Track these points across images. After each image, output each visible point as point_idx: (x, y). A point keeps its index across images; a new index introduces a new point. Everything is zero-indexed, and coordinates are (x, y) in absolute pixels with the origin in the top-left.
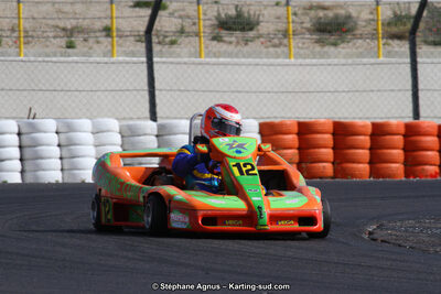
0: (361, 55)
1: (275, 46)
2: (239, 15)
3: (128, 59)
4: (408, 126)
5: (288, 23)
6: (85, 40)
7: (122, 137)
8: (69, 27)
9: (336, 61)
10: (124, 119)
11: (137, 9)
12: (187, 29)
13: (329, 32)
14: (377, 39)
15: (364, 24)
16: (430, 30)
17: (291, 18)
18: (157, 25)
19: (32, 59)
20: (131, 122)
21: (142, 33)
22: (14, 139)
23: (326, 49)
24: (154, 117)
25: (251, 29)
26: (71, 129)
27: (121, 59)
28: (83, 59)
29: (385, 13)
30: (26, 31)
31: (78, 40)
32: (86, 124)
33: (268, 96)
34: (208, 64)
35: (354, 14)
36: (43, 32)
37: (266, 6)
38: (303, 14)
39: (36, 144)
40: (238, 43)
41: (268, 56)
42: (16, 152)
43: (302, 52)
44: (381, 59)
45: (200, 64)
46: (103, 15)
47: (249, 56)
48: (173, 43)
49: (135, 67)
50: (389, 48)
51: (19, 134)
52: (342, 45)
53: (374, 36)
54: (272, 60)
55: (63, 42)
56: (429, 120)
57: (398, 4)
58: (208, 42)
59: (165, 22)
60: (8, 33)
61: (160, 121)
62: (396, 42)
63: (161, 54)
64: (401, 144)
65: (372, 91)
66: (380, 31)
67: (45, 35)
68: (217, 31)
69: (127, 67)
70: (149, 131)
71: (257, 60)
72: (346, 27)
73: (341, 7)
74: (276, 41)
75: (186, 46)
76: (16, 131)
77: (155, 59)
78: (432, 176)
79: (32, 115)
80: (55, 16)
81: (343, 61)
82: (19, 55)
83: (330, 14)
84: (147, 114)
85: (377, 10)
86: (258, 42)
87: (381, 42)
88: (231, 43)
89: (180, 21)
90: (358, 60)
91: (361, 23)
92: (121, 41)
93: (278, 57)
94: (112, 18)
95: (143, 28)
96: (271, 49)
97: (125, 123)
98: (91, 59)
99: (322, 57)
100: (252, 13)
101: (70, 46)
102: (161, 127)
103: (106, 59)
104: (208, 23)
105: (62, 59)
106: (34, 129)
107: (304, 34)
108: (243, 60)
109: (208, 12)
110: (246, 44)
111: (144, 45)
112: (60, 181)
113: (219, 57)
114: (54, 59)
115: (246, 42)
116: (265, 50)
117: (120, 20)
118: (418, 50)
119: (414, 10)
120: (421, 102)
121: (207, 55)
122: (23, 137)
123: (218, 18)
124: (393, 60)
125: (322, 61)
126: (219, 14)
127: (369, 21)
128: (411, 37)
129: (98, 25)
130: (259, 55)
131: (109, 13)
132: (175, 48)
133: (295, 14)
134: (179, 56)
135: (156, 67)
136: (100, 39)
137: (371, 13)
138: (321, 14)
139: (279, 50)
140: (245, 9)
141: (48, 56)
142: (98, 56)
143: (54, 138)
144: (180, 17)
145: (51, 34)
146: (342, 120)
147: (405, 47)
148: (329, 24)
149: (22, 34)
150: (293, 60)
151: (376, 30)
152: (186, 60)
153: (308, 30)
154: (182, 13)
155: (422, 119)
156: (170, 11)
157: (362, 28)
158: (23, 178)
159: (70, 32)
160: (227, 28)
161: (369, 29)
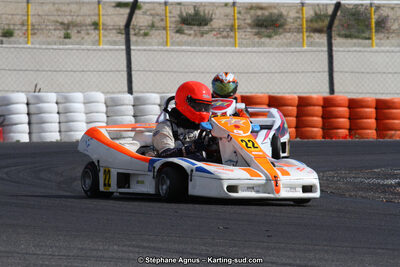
0: (290, 45)
1: (224, 37)
2: (197, 13)
3: (111, 47)
4: (326, 100)
5: (234, 19)
6: (79, 32)
7: (107, 107)
8: (66, 22)
9: (271, 49)
10: (108, 92)
11: (118, 9)
12: (156, 25)
13: (266, 27)
14: (302, 32)
15: (292, 21)
16: (342, 26)
17: (236, 16)
18: (134, 21)
19: (38, 46)
20: (112, 96)
21: (122, 27)
22: (24, 108)
23: (263, 40)
24: (130, 91)
25: (206, 24)
26: (67, 100)
27: (106, 47)
28: (77, 46)
29: (308, 13)
30: (33, 25)
31: (73, 32)
32: (79, 96)
34: (173, 51)
35: (285, 13)
36: (46, 26)
37: (217, 7)
38: (246, 13)
39: (41, 112)
41: (218, 45)
42: (25, 118)
43: (244, 42)
44: (305, 48)
45: (166, 51)
46: (92, 13)
47: (205, 45)
48: (146, 35)
49: (117, 53)
50: (311, 39)
51: (28, 104)
52: (275, 37)
53: (299, 30)
54: (222, 48)
55: (62, 33)
56: (341, 95)
57: (318, 5)
58: (173, 34)
59: (140, 19)
60: (19, 27)
61: (135, 94)
62: (316, 35)
63: (137, 43)
64: (320, 113)
65: (298, 73)
67: (48, 28)
68: (180, 26)
69: (111, 53)
70: (126, 102)
71: (211, 48)
72: (279, 23)
73: (275, 7)
74: (225, 33)
75: (156, 36)
76: (26, 101)
77: (132, 47)
78: (343, 138)
79: (37, 89)
80: (55, 13)
81: (276, 49)
82: (27, 43)
83: (266, 13)
84: (126, 89)
85: (302, 10)
86: (211, 35)
87: (305, 34)
88: (190, 35)
89: (151, 18)
90: (288, 49)
91: (289, 20)
92: (106, 33)
93: (226, 45)
94: (99, 15)
95: (122, 22)
96: (221, 40)
97: (109, 96)
98: (83, 47)
99: (260, 46)
100: (207, 12)
101: (67, 36)
102: (136, 99)
103: (94, 47)
104: (173, 19)
105: (61, 47)
106: (40, 100)
107: (246, 28)
108: (200, 48)
109: (173, 11)
110: (202, 36)
111: (124, 36)
113: (182, 45)
114: (55, 47)
115: (202, 34)
116: (216, 40)
117: (105, 17)
118: (333, 41)
119: (330, 11)
120: (335, 81)
121: (172, 44)
122: (31, 106)
123: (181, 16)
124: (314, 49)
125: (260, 49)
126: (181, 13)
127: (296, 19)
128: (329, 31)
129: (89, 21)
130: (211, 45)
131: (96, 11)
132: (147, 39)
133: (239, 13)
134: (150, 44)
135: (133, 53)
136: (90, 31)
137: (297, 12)
138: (259, 13)
139: (228, 40)
140: (201, 9)
141: (49, 44)
142: (89, 44)
143: (54, 107)
144: (151, 15)
146: (276, 95)
147: (323, 39)
148: (265, 20)
149: (30, 28)
150: (237, 48)
151: (302, 25)
152: (156, 47)
153: (249, 25)
154: (153, 12)
155: (336, 94)
156: (143, 10)
157: (291, 24)
158: (30, 138)
159: (67, 26)
160: (187, 24)
161: (296, 25)
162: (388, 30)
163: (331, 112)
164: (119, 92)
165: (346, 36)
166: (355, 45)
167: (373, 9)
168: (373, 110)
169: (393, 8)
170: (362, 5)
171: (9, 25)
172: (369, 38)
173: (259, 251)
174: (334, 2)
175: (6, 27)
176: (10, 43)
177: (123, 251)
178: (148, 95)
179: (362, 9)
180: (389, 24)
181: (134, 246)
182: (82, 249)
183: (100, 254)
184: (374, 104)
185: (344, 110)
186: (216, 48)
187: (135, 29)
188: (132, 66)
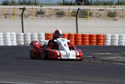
0: (66, 20)
2: (41, 11)
3: (18, 20)
4: (75, 34)
5: (51, 13)
6: (9, 16)
7: (16, 36)
9: (61, 21)
11: (20, 10)
12: (30, 14)
13: (60, 15)
16: (80, 14)
18: (24, 13)
20: (19, 33)
21: (21, 15)
23: (59, 18)
25: (43, 14)
26: (6, 34)
27: (16, 20)
28: (8, 20)
29: (71, 11)
31: (7, 16)
32: (9, 33)
33: (47, 28)
35: (65, 11)
36: (0, 14)
37: (47, 9)
38: (54, 11)
43: (54, 19)
44: (70, 20)
47: (43, 20)
48: (27, 17)
49: (19, 22)
50: (72, 18)
52: (62, 18)
53: (69, 16)
54: (48, 21)
55: (5, 16)
56: (80, 33)
57: (74, 9)
58: (34, 17)
59: (26, 13)
61: (24, 33)
62: (73, 17)
63: (25, 19)
64: (74, 38)
68: (36, 14)
69: (18, 22)
70: (22, 35)
72: (63, 14)
73: (62, 10)
74: (48, 17)
75: (30, 17)
77: (23, 20)
78: (80, 45)
80: (3, 11)
83: (60, 11)
84: (22, 31)
85: (69, 10)
86: (45, 17)
87: (70, 17)
88: (39, 17)
90: (65, 21)
92: (16, 16)
93: (49, 20)
94: (14, 11)
95: (21, 13)
96: (48, 18)
97: (17, 33)
98: (10, 20)
100: (44, 11)
101: (6, 17)
102: (24, 34)
104: (34, 13)
105: (4, 20)
108: (42, 20)
111: (21, 17)
112: (3, 45)
113: (37, 20)
115: (42, 17)
117: (16, 12)
118: (77, 19)
119: (77, 10)
121: (34, 20)
123: (37, 12)
125: (58, 21)
127: (68, 13)
128: (76, 16)
129: (12, 13)
132: (28, 18)
133: (52, 11)
135: (23, 22)
136: (12, 16)
138: (58, 11)
139: (49, 18)
140: (42, 10)
141: (1, 19)
142: (12, 19)
143: (2, 36)
144: (29, 11)
145: (2, 15)
147: (75, 18)
148: (59, 13)
150: (52, 20)
152: (30, 20)
153: (55, 14)
155: (78, 33)
156: (27, 10)
157: (66, 14)
159: (6, 14)
160: (39, 14)
161: (68, 14)
162: (92, 16)
163: (77, 38)
165: (81, 17)
166: (83, 20)
167: (88, 10)
168: (88, 37)
169: (94, 10)
170: (85, 9)
172: (87, 18)
173: (51, 75)
174: (78, 8)
177: (15, 75)
178: (27, 33)
179: (86, 10)
180: (92, 14)
181: (18, 74)
182: (4, 74)
183: (8, 76)
184: (88, 36)
185: (80, 37)
186: (46, 21)
187: (24, 15)
188: (24, 25)
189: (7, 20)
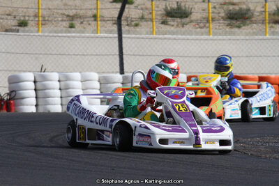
0: (255, 34)
1: (201, 28)
2: (179, 8)
3: (106, 35)
5: (209, 13)
6: (82, 23)
7: (100, 84)
8: (71, 14)
9: (238, 37)
11: (114, 4)
12: (146, 17)
13: (236, 19)
14: (265, 24)
15: (258, 14)
17: (211, 10)
18: (125, 14)
19: (46, 34)
21: (116, 19)
22: (32, 85)
23: (233, 30)
24: (122, 72)
25: (187, 17)
26: (68, 79)
27: (102, 35)
28: (78, 35)
30: (43, 17)
31: (77, 23)
32: (77, 75)
33: (195, 59)
35: (252, 8)
36: (55, 17)
37: (196, 3)
38: (219, 8)
39: (45, 88)
40: (178, 26)
41: (197, 34)
42: (33, 93)
43: (218, 31)
44: (268, 36)
46: (93, 7)
47: (184, 34)
48: (137, 25)
49: (110, 40)
50: (272, 30)
51: (35, 82)
52: (243, 27)
53: (263, 22)
55: (67, 24)
58: (159, 25)
60: (32, 18)
61: (126, 74)
63: (129, 32)
65: (261, 56)
66: (267, 18)
67: (56, 19)
68: (165, 18)
69: (106, 40)
70: (117, 80)
71: (188, 37)
73: (244, 3)
74: (202, 25)
76: (33, 79)
77: (123, 35)
79: (43, 69)
80: (63, 7)
81: (243, 37)
82: (38, 31)
83: (237, 8)
84: (118, 68)
85: (265, 5)
86: (191, 26)
87: (268, 25)
88: (173, 26)
89: (141, 11)
90: (252, 37)
91: (256, 14)
93: (202, 34)
94: (97, 9)
95: (116, 14)
96: (199, 29)
98: (83, 35)
100: (187, 6)
101: (72, 26)
102: (125, 78)
103: (92, 35)
104: (159, 13)
105: (66, 35)
106: (45, 79)
107: (220, 20)
108: (180, 36)
109: (160, 6)
110: (183, 26)
114: (60, 35)
115: (183, 25)
116: (194, 30)
117: (102, 11)
121: (157, 33)
122: (37, 84)
123: (166, 9)
124: (275, 37)
126: (166, 7)
127: (261, 13)
129: (90, 13)
131: (96, 6)
132: (138, 29)
133: (215, 8)
135: (124, 40)
136: (90, 22)
137: (263, 7)
138: (231, 7)
139: (203, 30)
140: (183, 4)
141: (55, 32)
142: (88, 33)
143: (57, 85)
144: (142, 9)
145: (60, 19)
148: (236, 14)
149: (40, 19)
150: (211, 36)
151: (265, 18)
152: (143, 36)
153: (222, 18)
154: (143, 6)
156: (135, 5)
157: (257, 16)
158: (37, 109)
159: (72, 18)
160: (172, 17)
161: (261, 17)
164: (113, 72)
171: (24, 16)
175: (22, 18)
176: (24, 31)
186: (193, 37)
187: (127, 20)
188: (124, 51)
189: (73, 34)
